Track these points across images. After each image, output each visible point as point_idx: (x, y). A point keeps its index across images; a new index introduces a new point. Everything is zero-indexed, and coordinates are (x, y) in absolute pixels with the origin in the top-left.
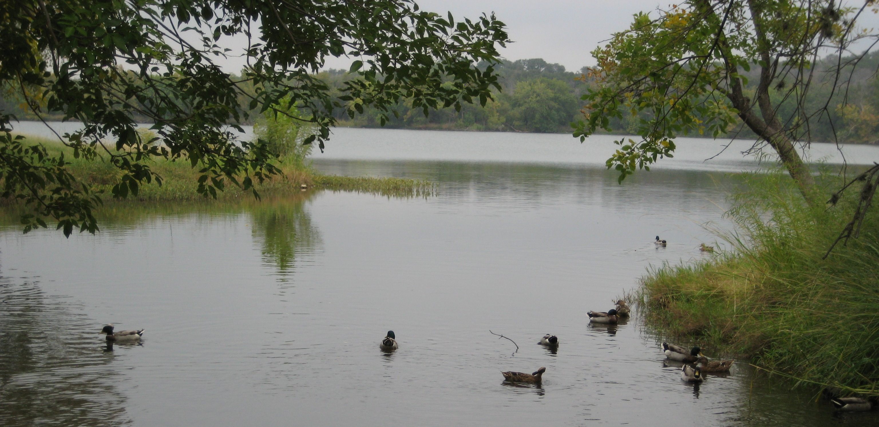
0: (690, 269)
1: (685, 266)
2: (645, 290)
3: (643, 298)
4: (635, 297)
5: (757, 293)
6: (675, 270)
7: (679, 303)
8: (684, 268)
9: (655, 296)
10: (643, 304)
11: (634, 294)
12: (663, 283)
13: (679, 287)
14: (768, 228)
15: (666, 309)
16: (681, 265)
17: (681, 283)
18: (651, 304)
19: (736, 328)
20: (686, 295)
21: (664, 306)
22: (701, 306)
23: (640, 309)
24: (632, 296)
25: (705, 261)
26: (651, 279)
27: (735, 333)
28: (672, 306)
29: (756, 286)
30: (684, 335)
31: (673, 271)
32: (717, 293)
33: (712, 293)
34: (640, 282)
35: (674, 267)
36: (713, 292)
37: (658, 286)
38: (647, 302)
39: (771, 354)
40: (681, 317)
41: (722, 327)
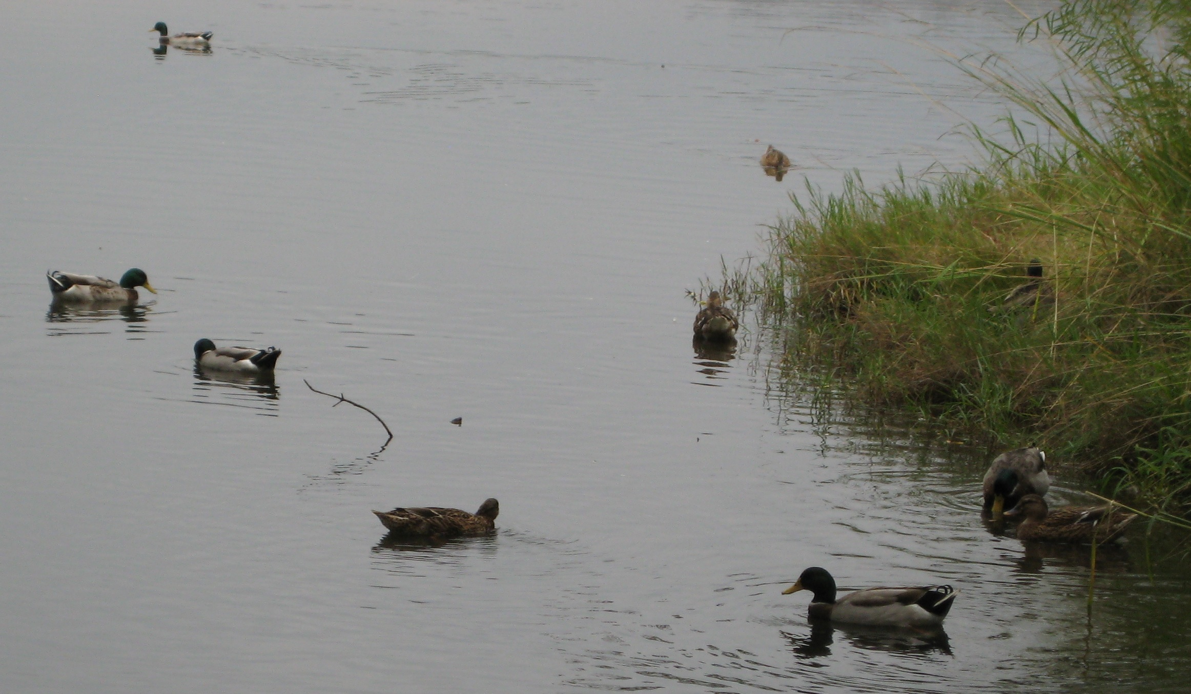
0: (927, 198)
1: (912, 190)
2: (787, 262)
3: (781, 284)
4: (756, 284)
5: (1122, 275)
6: (880, 201)
7: (891, 304)
8: (911, 197)
9: (817, 281)
10: (781, 308)
11: (754, 272)
12: (840, 240)
13: (889, 254)
14: (1165, 78)
15: (848, 320)
16: (899, 184)
17: (897, 242)
18: (803, 305)
19: (1054, 383)
20: (909, 277)
21: (843, 310)
22: (952, 315)
23: (770, 321)
24: (749, 282)
25: (974, 175)
26: (805, 228)
27: (1055, 396)
28: (866, 314)
29: (1123, 254)
30: (899, 401)
31: (875, 206)
32: (1004, 272)
33: (987, 274)
34: (775, 237)
35: (879, 191)
36: (991, 271)
37: (827, 249)
38: (794, 300)
39: (1160, 464)
40: (891, 346)
41: (1014, 378)
